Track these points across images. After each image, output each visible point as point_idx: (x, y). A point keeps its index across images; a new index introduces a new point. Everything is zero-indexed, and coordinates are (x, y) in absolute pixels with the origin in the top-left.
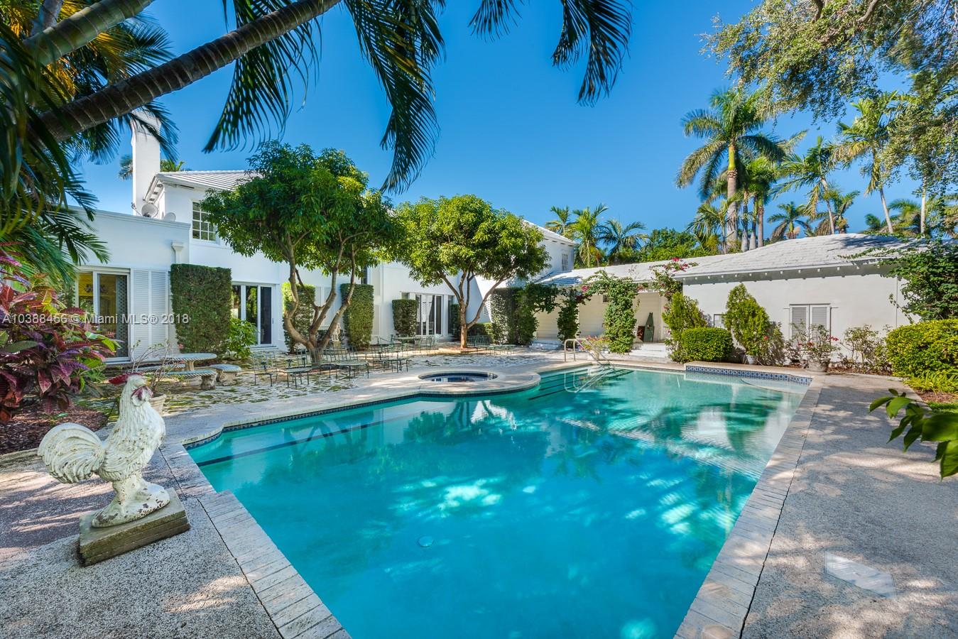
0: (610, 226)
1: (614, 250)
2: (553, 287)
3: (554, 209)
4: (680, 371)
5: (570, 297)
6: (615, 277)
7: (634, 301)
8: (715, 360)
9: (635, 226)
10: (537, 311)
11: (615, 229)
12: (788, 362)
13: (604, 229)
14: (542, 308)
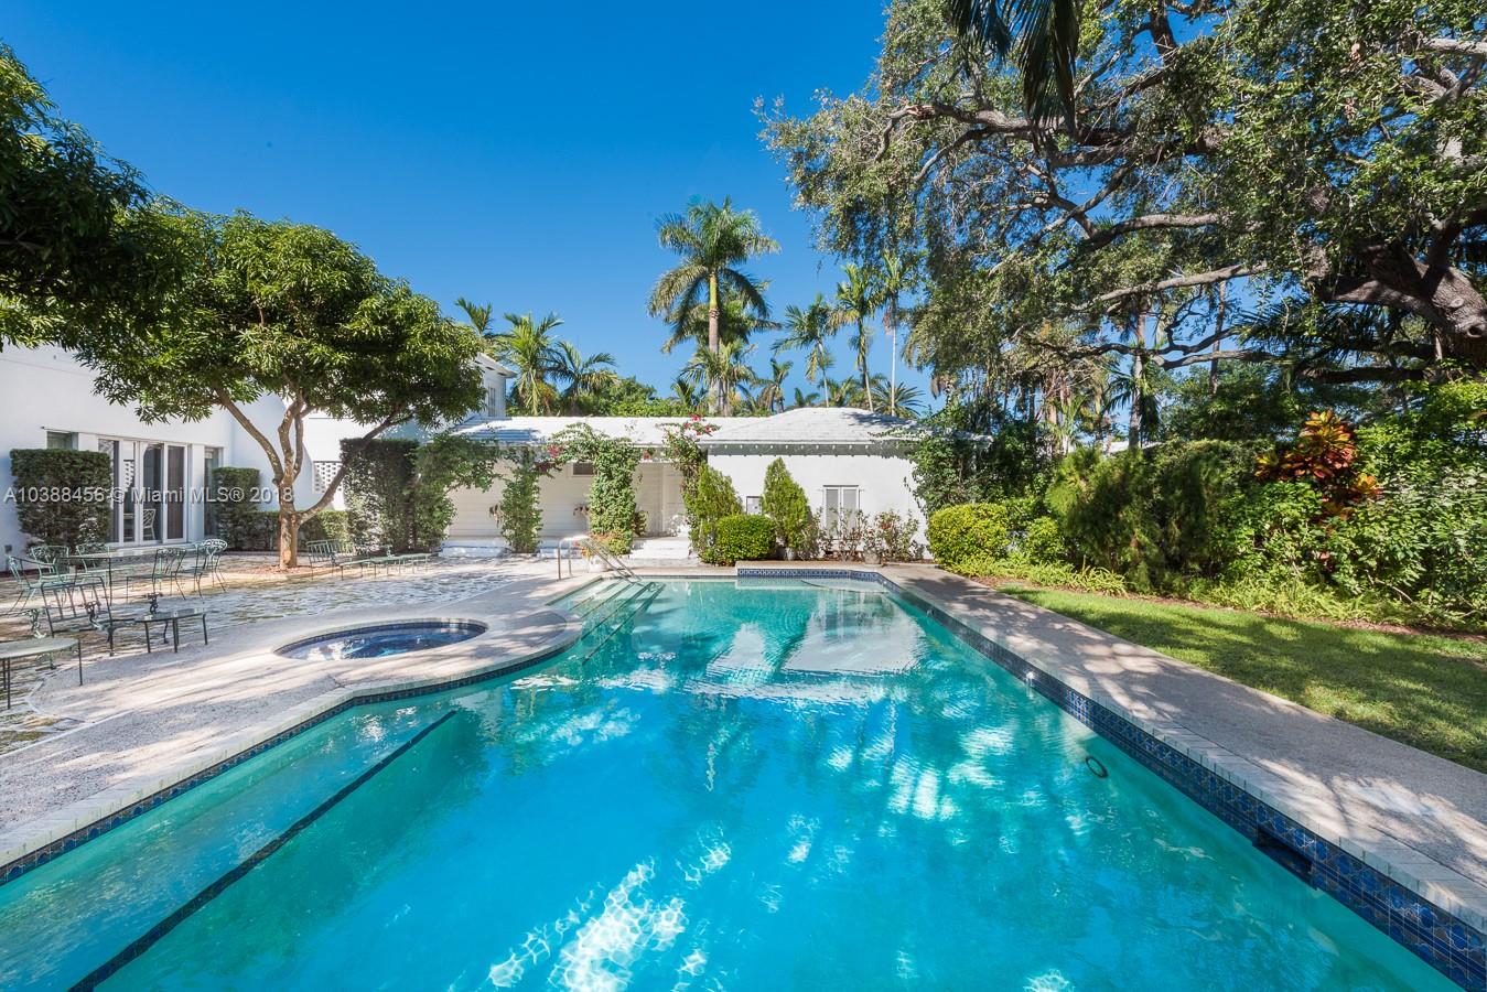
0: (564, 353)
1: (570, 391)
2: (492, 444)
3: (462, 303)
4: (729, 577)
5: (523, 463)
6: (605, 436)
7: (634, 475)
8: (760, 558)
9: (599, 359)
10: (454, 487)
11: (570, 359)
12: (822, 554)
13: (555, 356)
14: (467, 481)
